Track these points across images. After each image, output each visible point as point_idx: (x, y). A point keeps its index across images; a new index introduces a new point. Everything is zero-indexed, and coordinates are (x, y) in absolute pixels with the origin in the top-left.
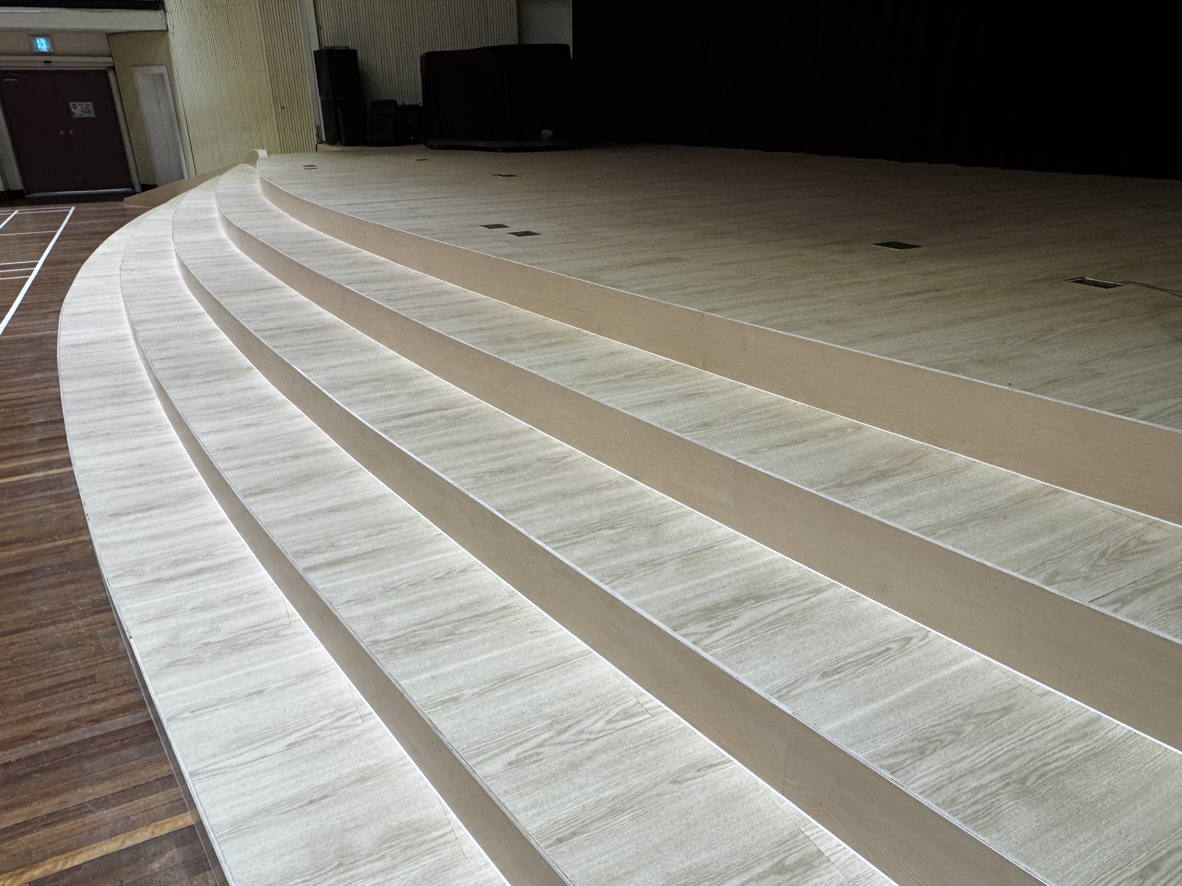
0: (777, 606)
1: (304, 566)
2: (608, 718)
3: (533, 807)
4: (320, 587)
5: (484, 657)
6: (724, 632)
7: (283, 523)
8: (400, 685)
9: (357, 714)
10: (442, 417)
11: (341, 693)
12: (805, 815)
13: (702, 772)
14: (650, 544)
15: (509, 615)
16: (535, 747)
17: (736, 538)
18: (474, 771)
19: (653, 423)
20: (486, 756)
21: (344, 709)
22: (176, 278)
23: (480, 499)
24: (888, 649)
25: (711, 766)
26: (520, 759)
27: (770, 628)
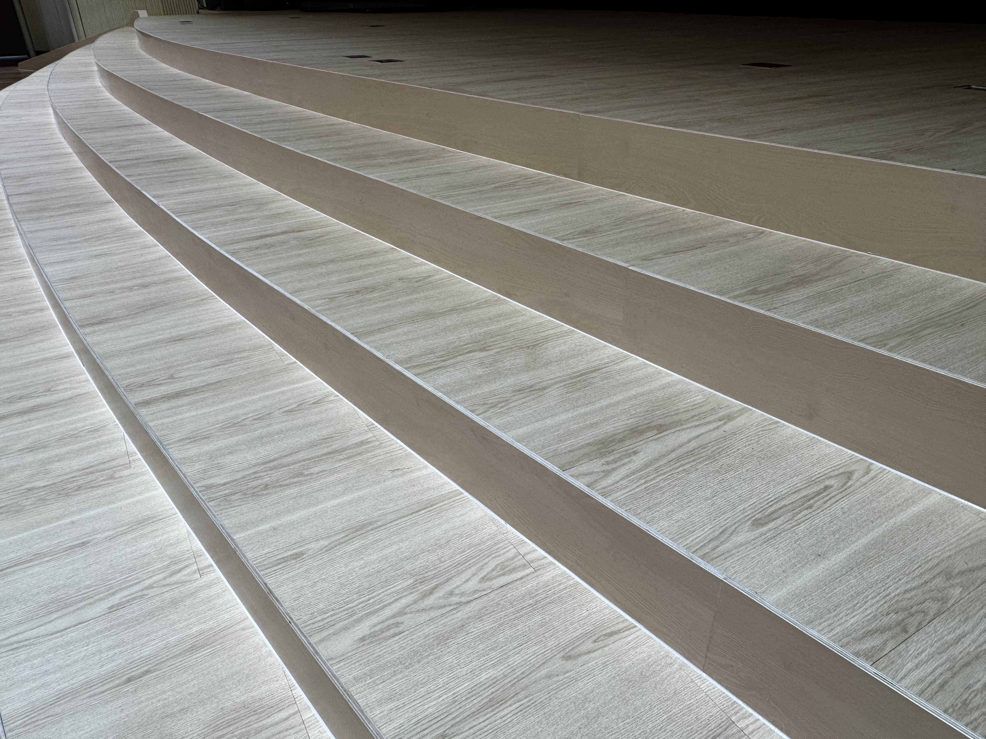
0: (684, 437)
1: (136, 400)
2: (484, 573)
3: (390, 699)
4: (151, 424)
5: (336, 502)
6: (623, 471)
7: (120, 353)
8: (233, 540)
9: (195, 567)
10: (297, 238)
11: (178, 542)
12: (735, 698)
13: (601, 644)
14: (527, 368)
15: (367, 451)
16: (394, 616)
17: (626, 358)
18: (316, 652)
19: (529, 232)
20: (331, 631)
21: (180, 561)
22: (50, 124)
23: (333, 321)
24: (826, 488)
25: (611, 634)
26: (375, 632)
27: (679, 464)
